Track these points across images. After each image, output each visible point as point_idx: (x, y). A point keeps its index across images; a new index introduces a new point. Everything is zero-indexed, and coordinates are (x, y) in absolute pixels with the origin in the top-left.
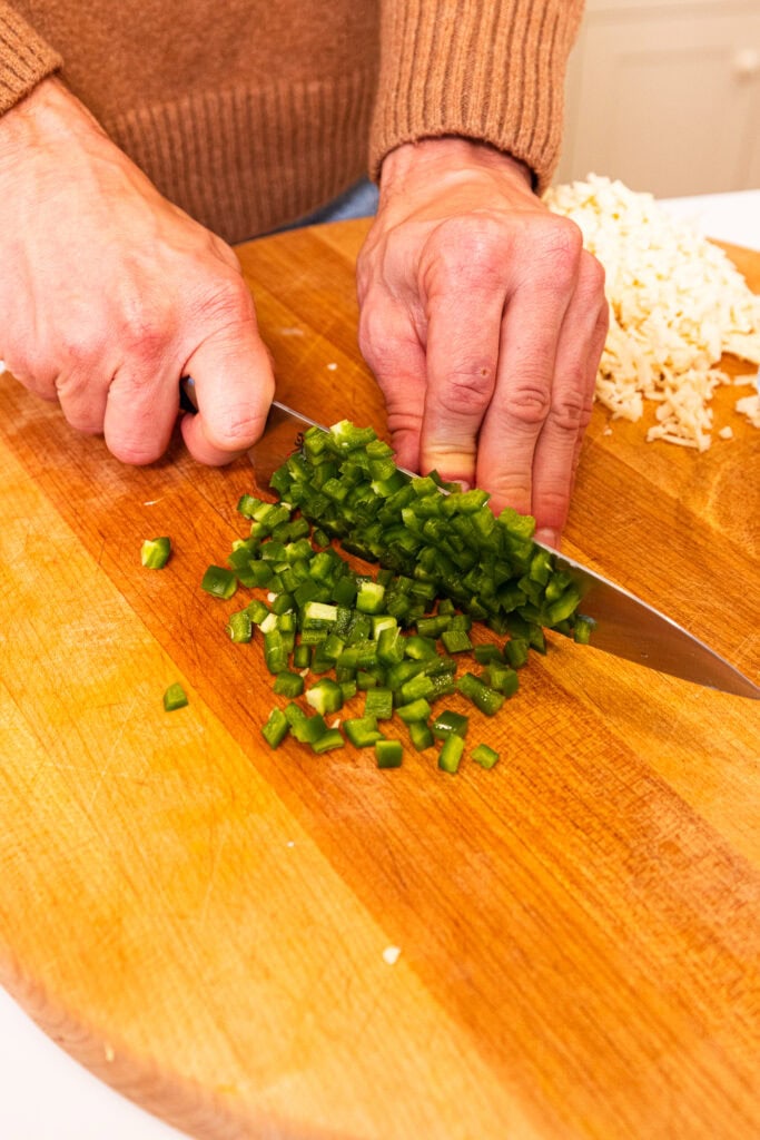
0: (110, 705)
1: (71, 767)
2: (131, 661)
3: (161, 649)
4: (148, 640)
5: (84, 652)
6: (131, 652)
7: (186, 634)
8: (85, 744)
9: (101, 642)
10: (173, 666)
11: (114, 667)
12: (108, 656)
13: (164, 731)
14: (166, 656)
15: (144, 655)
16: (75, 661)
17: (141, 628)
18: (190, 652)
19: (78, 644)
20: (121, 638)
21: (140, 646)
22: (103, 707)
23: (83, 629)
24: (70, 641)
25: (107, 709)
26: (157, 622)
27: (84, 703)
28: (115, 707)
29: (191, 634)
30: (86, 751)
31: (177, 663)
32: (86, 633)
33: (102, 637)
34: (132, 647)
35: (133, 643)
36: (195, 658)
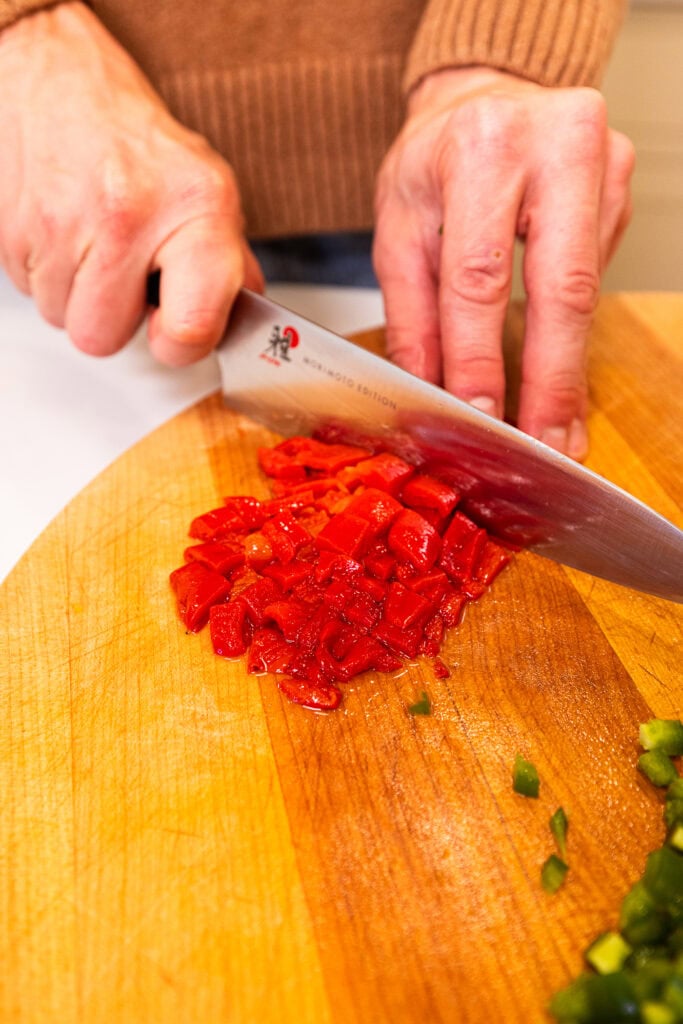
0: (180, 833)
1: (92, 913)
2: (230, 775)
3: (274, 768)
4: (263, 751)
5: (181, 741)
6: (235, 760)
7: (313, 759)
8: (125, 881)
9: (207, 733)
10: (280, 802)
11: (207, 776)
12: (208, 758)
13: (230, 903)
14: (276, 784)
15: (250, 772)
16: (165, 751)
17: (260, 729)
18: (308, 787)
19: (179, 727)
20: (232, 736)
21: (250, 756)
22: (172, 831)
23: (192, 708)
24: (172, 719)
25: (173, 837)
26: (283, 729)
27: (150, 818)
28: (185, 838)
29: (319, 760)
30: (123, 893)
31: (285, 800)
32: (194, 714)
33: (210, 727)
34: (240, 755)
35: (243, 749)
36: (312, 800)
